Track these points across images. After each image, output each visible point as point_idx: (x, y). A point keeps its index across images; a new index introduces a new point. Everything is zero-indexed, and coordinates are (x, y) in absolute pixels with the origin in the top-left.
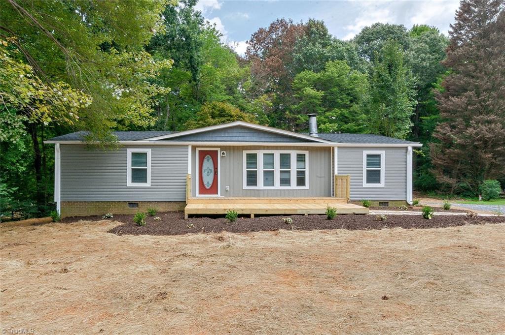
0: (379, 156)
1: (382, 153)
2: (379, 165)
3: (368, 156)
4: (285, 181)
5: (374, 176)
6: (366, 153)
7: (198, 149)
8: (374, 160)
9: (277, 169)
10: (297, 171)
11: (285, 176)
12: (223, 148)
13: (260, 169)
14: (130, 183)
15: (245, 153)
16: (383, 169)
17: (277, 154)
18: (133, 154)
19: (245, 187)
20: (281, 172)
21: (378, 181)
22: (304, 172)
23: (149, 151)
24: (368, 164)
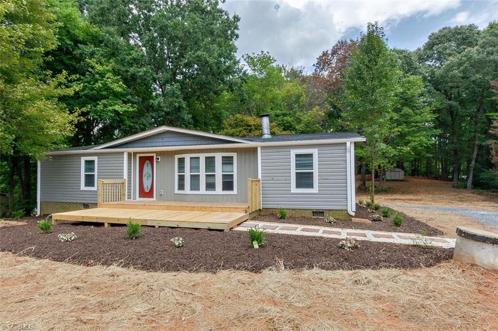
0: (311, 155)
1: (315, 152)
2: (311, 166)
3: (297, 156)
4: (211, 186)
5: (304, 180)
6: (293, 152)
7: (138, 156)
8: (304, 160)
9: (202, 173)
10: (223, 175)
11: (211, 180)
12: (159, 153)
13: (187, 174)
14: (83, 187)
15: (177, 157)
16: (315, 171)
17: (202, 157)
18: (86, 162)
19: (177, 191)
20: (207, 175)
21: (311, 186)
22: (232, 175)
23: (95, 158)
24: (298, 166)
